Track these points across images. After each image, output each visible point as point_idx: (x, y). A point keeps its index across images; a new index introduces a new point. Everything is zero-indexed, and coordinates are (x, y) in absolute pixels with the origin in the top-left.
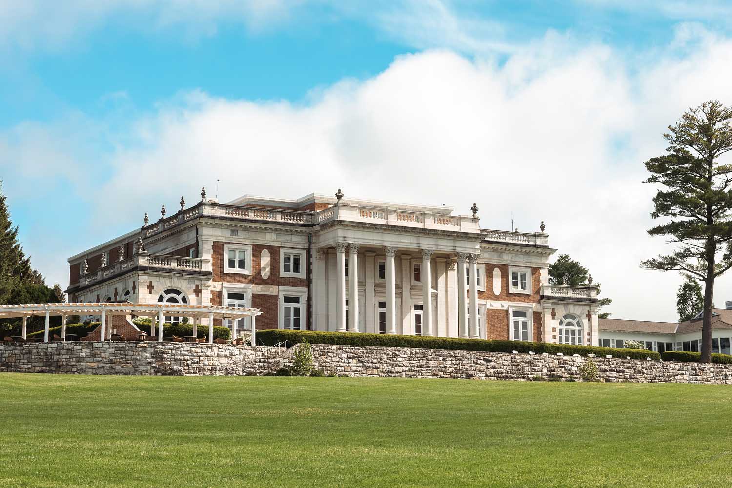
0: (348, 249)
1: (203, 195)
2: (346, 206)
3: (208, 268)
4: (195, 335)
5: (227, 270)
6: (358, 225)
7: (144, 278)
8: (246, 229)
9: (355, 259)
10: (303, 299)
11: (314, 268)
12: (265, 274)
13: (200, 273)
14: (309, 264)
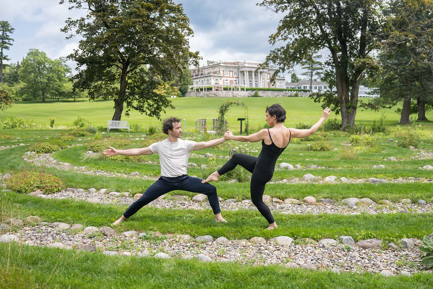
0: (246, 71)
1: (220, 61)
2: (246, 63)
3: (222, 75)
4: (228, 89)
5: (225, 76)
6: (248, 67)
7: (212, 78)
8: (228, 68)
9: (248, 73)
10: (237, 81)
11: (239, 75)
12: (231, 76)
13: (221, 76)
14: (238, 74)
